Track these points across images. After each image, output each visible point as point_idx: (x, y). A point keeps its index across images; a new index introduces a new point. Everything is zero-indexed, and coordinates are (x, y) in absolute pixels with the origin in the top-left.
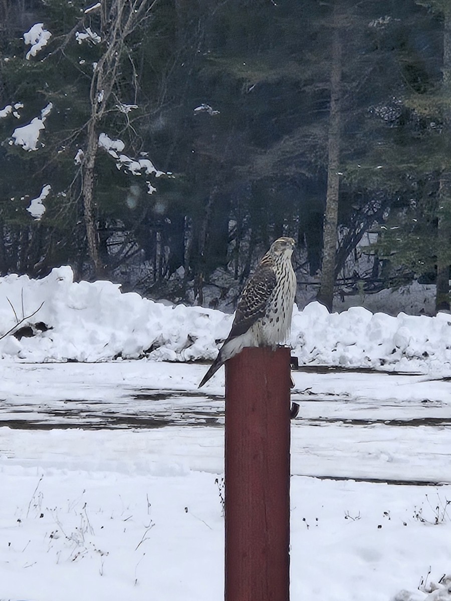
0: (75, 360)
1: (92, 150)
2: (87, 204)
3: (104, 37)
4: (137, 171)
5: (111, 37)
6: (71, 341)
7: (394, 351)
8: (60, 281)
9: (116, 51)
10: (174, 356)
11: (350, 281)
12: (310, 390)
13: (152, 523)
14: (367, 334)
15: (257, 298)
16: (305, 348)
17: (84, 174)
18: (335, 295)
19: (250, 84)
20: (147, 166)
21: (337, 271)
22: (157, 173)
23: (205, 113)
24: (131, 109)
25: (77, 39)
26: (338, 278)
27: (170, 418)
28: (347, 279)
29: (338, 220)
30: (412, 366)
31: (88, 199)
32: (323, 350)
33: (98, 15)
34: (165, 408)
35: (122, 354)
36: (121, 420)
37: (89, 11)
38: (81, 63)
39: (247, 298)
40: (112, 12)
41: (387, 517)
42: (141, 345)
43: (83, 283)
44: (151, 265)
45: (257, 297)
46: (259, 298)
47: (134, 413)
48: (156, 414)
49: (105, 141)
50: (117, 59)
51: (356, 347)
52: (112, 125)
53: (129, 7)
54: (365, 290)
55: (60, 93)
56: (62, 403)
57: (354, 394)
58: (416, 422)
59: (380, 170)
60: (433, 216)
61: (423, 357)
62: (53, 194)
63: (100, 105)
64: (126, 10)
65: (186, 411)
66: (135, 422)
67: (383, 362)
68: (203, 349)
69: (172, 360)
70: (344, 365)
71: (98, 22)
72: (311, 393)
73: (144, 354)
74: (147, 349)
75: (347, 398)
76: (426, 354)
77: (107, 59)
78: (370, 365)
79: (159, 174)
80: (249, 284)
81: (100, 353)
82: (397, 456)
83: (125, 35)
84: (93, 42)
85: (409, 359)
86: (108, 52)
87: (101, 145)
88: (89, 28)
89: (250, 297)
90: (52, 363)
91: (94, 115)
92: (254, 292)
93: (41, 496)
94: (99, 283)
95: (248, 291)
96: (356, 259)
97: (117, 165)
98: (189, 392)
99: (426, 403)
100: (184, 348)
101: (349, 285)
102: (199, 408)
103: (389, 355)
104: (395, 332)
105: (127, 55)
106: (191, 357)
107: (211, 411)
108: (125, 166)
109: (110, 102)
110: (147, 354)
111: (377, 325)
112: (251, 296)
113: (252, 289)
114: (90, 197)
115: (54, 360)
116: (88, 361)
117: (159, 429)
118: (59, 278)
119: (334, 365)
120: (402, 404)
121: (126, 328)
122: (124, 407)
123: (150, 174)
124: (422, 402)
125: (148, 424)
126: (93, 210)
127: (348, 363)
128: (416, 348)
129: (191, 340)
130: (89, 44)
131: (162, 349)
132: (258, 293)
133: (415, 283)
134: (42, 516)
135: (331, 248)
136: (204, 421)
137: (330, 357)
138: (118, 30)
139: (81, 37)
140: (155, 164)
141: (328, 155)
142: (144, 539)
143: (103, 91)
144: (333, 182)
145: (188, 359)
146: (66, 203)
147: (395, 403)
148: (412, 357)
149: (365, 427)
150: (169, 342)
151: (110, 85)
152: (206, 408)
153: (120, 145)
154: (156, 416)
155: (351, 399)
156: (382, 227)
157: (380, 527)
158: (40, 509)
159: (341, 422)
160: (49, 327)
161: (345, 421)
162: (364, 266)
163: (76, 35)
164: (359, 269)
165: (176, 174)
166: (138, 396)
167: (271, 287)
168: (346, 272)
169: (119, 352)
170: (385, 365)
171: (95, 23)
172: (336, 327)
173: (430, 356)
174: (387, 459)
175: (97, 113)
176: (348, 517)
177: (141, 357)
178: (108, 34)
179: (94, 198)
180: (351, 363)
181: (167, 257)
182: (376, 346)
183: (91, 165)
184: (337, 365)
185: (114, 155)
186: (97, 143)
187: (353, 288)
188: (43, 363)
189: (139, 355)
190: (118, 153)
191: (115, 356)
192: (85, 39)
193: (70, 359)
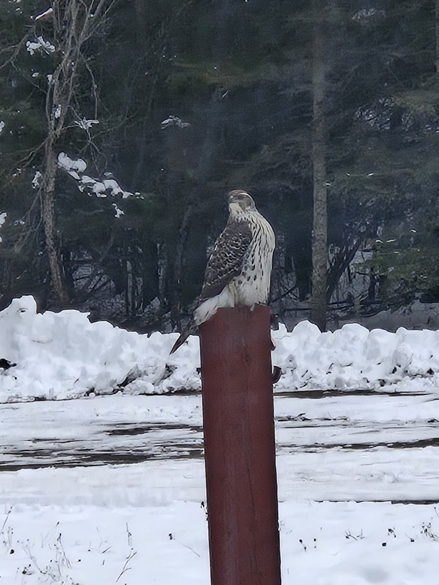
0: (43, 398)
1: (51, 172)
2: (48, 232)
3: (58, 46)
4: (102, 193)
5: (66, 45)
6: (37, 378)
7: (395, 370)
8: (22, 313)
9: (72, 61)
10: (151, 389)
11: (345, 305)
12: (303, 416)
13: (133, 551)
14: (364, 353)
15: (230, 255)
16: (296, 372)
17: (44, 198)
18: (328, 320)
19: (222, 89)
20: (113, 187)
21: (329, 293)
22: (124, 194)
23: (174, 125)
24: (91, 124)
25: (28, 49)
26: (331, 302)
27: (150, 452)
28: (341, 303)
29: (328, 235)
30: (417, 385)
31: (48, 226)
32: (315, 373)
33: (50, 21)
34: (144, 443)
35: (95, 390)
36: (95, 457)
37: (40, 18)
38: (33, 76)
39: (220, 255)
40: (66, 18)
41: (392, 535)
42: (115, 379)
43: (48, 313)
44: (122, 299)
45: (230, 253)
46: (232, 255)
47: (110, 449)
48: (133, 449)
49: (64, 160)
50: (73, 69)
51: (352, 368)
52: (71, 143)
53: (84, 12)
54: (361, 313)
55: (12, 111)
56: (31, 443)
57: (352, 418)
58: (422, 443)
59: (372, 177)
60: (434, 224)
61: (428, 374)
62: (9, 222)
63: (58, 121)
64: (81, 15)
65: (166, 444)
66: (112, 458)
67: (383, 383)
68: (183, 380)
69: (150, 393)
70: (340, 389)
71: (50, 30)
72: (305, 419)
73: (118, 387)
74: (122, 383)
75: (345, 423)
76: (430, 372)
77: (63, 70)
78: (369, 386)
79: (126, 195)
80: (221, 239)
81: (69, 390)
82: (401, 477)
83: (81, 42)
84: (47, 52)
85: (412, 378)
86: (64, 62)
87: (61, 165)
88: (41, 37)
89: (222, 253)
90: (17, 402)
91: (51, 133)
92: (227, 248)
93: (11, 531)
94: (65, 313)
95: (220, 246)
96: (350, 280)
97: (80, 187)
98: (169, 424)
99: (434, 423)
100: (162, 379)
101: (343, 309)
102: (182, 441)
103: (390, 375)
104: (395, 349)
105: (85, 65)
106: (171, 389)
107: (194, 443)
108: (88, 188)
109: (68, 118)
110: (122, 387)
111: (375, 343)
112: (224, 251)
113: (225, 244)
114: (51, 224)
115: (19, 400)
116: (57, 399)
117: (139, 464)
118: (20, 309)
119: (329, 389)
120: (406, 425)
121: (98, 361)
122: (98, 443)
123: (116, 195)
124: (429, 422)
125: (125, 459)
126: (55, 238)
127: (345, 386)
128: (419, 365)
129: (169, 370)
130: (42, 54)
131: (138, 382)
132: (231, 249)
133: (417, 303)
134: (12, 552)
135: (321, 267)
136: (188, 453)
137: (325, 381)
138: (73, 37)
139: (32, 46)
140: (121, 184)
141: (313, 165)
142: (125, 569)
143: (60, 105)
144: (320, 194)
145: (167, 391)
146: (24, 231)
147: (399, 425)
148: (416, 375)
149: (366, 451)
150: (145, 373)
151: (67, 99)
152: (190, 440)
153: (81, 165)
154: (133, 451)
155: (349, 423)
156: (377, 241)
157: (384, 545)
158: (10, 545)
159: (339, 447)
160: (12, 363)
161: (344, 446)
162: (359, 288)
163: (27, 45)
164: (354, 291)
165: (144, 194)
166: (113, 431)
167: (246, 243)
168: (340, 295)
169: (91, 387)
170: (385, 386)
171: (47, 30)
172: (329, 347)
173: (435, 373)
174: (392, 481)
175: (55, 130)
176: (349, 537)
177: (115, 392)
178: (63, 43)
179: (56, 225)
180: (348, 386)
181: (139, 287)
182: (374, 366)
183: (51, 188)
184: (332, 388)
185: (76, 176)
186: (56, 163)
187: (348, 312)
188: (7, 403)
189: (113, 389)
190: (80, 174)
191: (87, 393)
192: (37, 49)
193: (38, 398)
